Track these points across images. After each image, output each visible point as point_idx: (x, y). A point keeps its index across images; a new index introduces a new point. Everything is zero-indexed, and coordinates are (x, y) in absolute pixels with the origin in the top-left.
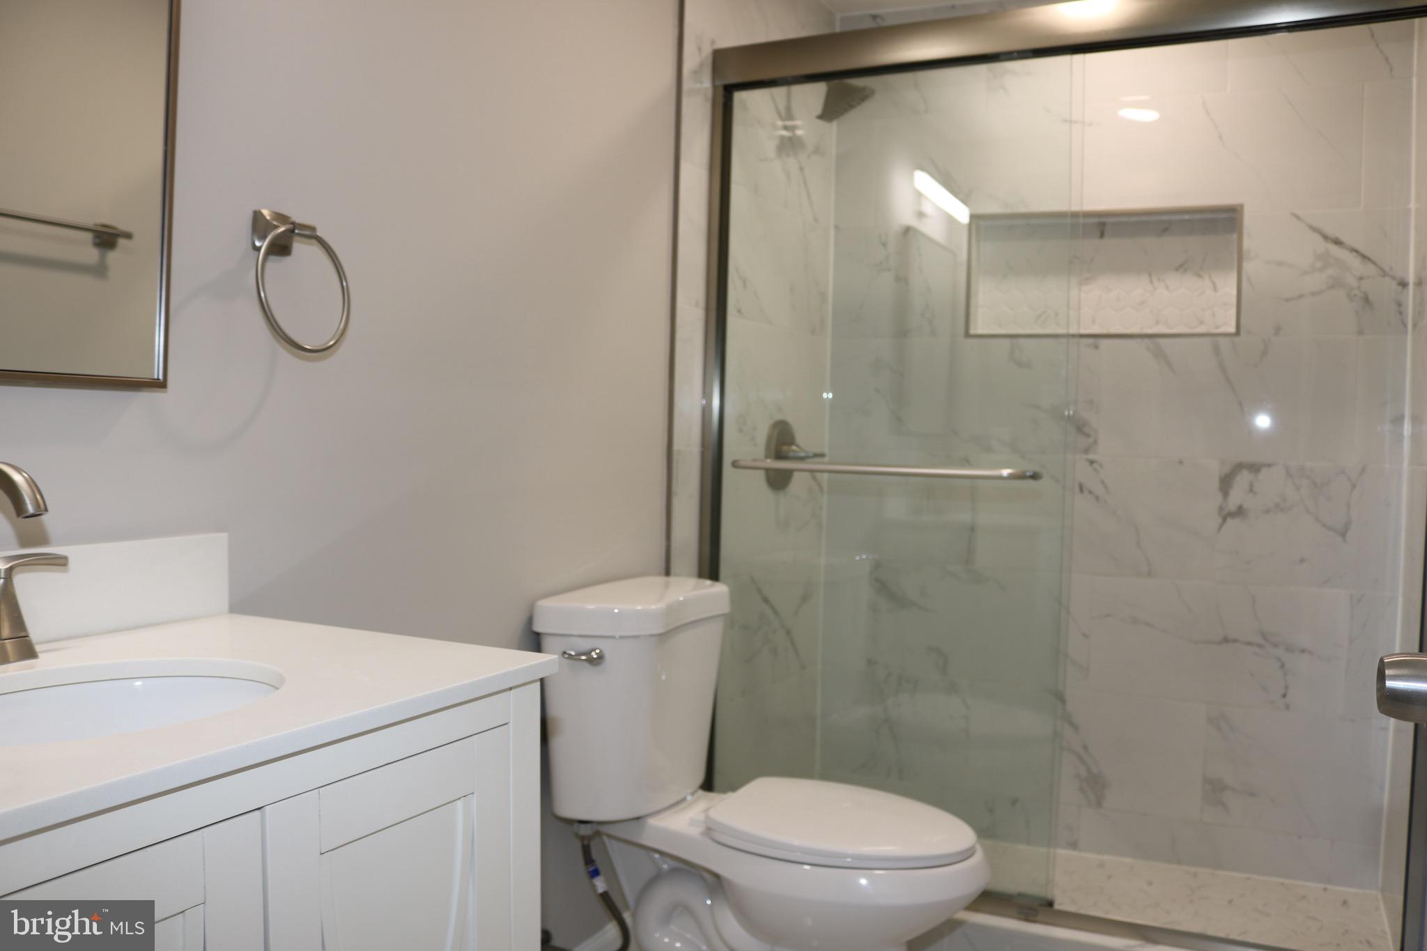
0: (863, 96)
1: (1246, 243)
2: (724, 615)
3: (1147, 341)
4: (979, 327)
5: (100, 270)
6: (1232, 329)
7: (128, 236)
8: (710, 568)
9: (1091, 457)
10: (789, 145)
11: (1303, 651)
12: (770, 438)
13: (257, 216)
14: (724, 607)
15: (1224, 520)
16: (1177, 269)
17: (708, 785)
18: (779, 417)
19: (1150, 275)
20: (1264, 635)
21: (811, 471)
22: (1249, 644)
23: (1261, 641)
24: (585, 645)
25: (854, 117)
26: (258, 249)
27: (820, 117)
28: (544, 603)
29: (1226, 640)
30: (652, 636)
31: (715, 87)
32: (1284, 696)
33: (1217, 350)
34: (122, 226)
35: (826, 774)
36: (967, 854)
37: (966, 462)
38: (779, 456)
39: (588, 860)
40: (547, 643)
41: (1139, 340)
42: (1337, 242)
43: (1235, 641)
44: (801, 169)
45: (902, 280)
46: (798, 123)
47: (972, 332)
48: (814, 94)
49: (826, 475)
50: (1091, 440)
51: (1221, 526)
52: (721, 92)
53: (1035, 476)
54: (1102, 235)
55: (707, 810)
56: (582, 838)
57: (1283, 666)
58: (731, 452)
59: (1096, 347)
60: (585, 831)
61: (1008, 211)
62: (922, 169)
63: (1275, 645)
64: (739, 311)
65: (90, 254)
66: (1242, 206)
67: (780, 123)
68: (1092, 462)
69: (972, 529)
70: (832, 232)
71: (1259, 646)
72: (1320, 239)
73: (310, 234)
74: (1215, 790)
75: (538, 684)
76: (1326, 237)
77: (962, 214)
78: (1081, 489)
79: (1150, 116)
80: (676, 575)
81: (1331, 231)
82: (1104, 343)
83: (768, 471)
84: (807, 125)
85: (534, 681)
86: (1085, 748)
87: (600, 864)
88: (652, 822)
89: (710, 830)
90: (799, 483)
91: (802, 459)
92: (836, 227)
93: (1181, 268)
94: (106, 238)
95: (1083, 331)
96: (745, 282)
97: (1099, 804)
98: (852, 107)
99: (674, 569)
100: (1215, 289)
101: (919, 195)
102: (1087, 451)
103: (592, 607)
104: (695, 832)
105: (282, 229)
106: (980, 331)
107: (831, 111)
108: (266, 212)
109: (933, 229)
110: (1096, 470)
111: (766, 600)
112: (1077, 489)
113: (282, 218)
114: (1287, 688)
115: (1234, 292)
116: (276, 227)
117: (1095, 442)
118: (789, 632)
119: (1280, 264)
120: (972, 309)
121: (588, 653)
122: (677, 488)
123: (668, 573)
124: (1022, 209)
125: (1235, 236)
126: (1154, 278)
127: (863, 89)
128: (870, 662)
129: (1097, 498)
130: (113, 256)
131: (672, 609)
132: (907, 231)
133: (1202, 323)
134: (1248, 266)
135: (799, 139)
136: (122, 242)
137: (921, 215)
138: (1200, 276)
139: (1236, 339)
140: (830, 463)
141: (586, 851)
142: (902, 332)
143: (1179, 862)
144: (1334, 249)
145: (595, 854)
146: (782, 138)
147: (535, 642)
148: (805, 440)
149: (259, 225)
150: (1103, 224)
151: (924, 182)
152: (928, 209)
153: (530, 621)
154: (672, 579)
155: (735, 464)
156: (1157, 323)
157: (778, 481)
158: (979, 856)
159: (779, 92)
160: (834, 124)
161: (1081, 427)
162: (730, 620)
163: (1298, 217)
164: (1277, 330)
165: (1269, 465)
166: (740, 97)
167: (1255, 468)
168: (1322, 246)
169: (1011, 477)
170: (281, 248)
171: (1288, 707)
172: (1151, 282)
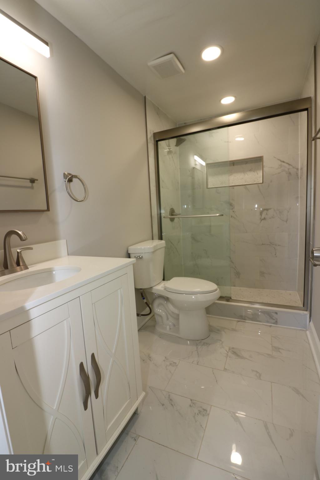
0: (184, 140)
1: (264, 164)
2: (164, 247)
3: (244, 186)
4: (209, 187)
5: (32, 188)
6: (262, 182)
7: (37, 180)
8: (161, 238)
9: (233, 210)
10: (170, 152)
11: (279, 245)
12: (170, 212)
13: (64, 174)
14: (164, 245)
15: (261, 220)
16: (249, 171)
17: (164, 280)
18: (171, 207)
19: (244, 173)
20: (271, 243)
21: (178, 218)
22: (268, 245)
23: (270, 244)
24: (139, 255)
25: (182, 145)
26: (66, 181)
27: (176, 146)
28: (129, 247)
29: (263, 244)
30: (152, 252)
31: (154, 141)
32: (275, 255)
33: (258, 187)
34: (36, 178)
35: (185, 276)
36: (216, 290)
37: (208, 213)
38: (172, 215)
39: (142, 296)
40: (131, 255)
41: (242, 186)
42: (284, 162)
43: (265, 244)
44: (172, 157)
45: (193, 178)
46: (171, 148)
47: (208, 187)
48: (174, 141)
49: (181, 218)
50: (233, 207)
51: (261, 222)
52: (155, 142)
53: (222, 215)
54: (234, 165)
55: (165, 284)
56: (141, 292)
57: (275, 249)
58: (163, 215)
59: (233, 188)
60: (141, 291)
61: (214, 162)
62: (196, 155)
63: (273, 245)
64: (162, 187)
65: (30, 184)
66: (263, 156)
67: (167, 148)
68: (234, 211)
69: (210, 226)
70: (179, 170)
71: (270, 245)
72: (280, 162)
73: (76, 177)
74: (262, 274)
75: (132, 265)
76: (281, 161)
77: (204, 164)
78: (232, 216)
79: (242, 139)
80: (154, 240)
81: (282, 160)
82: (235, 187)
83: (170, 218)
84: (173, 148)
85: (131, 264)
86: (235, 267)
87: (144, 297)
88: (154, 288)
89: (166, 289)
90: (176, 220)
91: (176, 215)
92: (180, 169)
93: (250, 170)
94: (33, 181)
95: (230, 185)
96: (163, 181)
97: (239, 278)
98: (182, 143)
99: (154, 238)
100: (258, 174)
101: (195, 160)
102: (232, 209)
103: (139, 247)
104: (163, 289)
105: (70, 177)
106: (210, 187)
107: (178, 144)
108: (66, 173)
109: (198, 167)
110: (234, 213)
111: (171, 243)
112: (231, 216)
113: (70, 174)
114: (276, 253)
115: (262, 174)
116: (69, 176)
117: (234, 207)
118: (176, 249)
119: (271, 168)
120: (208, 183)
121: (139, 256)
122: (153, 223)
123: (153, 239)
124: (217, 161)
125: (262, 163)
126: (245, 173)
127: (184, 139)
128: (192, 253)
129: (235, 218)
130: (34, 184)
131: (155, 247)
132: (194, 168)
133: (255, 181)
134: (264, 169)
135: (171, 151)
136: (36, 181)
137: (196, 165)
138: (254, 172)
139: (262, 184)
140: (182, 216)
141: (142, 294)
142: (193, 188)
143: (256, 288)
144: (283, 164)
145: (143, 295)
146: (168, 151)
147: (129, 256)
148: (177, 211)
149: (65, 176)
150: (234, 163)
151: (196, 158)
152: (197, 163)
153: (128, 251)
154: (154, 241)
155: (164, 217)
156: (246, 182)
157: (172, 220)
158: (218, 290)
159: (167, 141)
160: (178, 147)
161: (231, 205)
162: (165, 247)
163: (275, 157)
164: (271, 181)
165: (270, 209)
166: (159, 143)
167: (267, 210)
168: (280, 163)
169: (219, 216)
170: (70, 181)
171: (276, 257)
172: (244, 174)
